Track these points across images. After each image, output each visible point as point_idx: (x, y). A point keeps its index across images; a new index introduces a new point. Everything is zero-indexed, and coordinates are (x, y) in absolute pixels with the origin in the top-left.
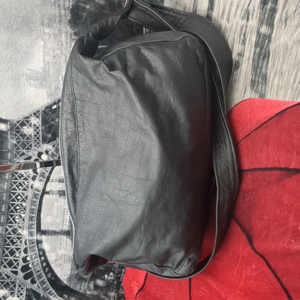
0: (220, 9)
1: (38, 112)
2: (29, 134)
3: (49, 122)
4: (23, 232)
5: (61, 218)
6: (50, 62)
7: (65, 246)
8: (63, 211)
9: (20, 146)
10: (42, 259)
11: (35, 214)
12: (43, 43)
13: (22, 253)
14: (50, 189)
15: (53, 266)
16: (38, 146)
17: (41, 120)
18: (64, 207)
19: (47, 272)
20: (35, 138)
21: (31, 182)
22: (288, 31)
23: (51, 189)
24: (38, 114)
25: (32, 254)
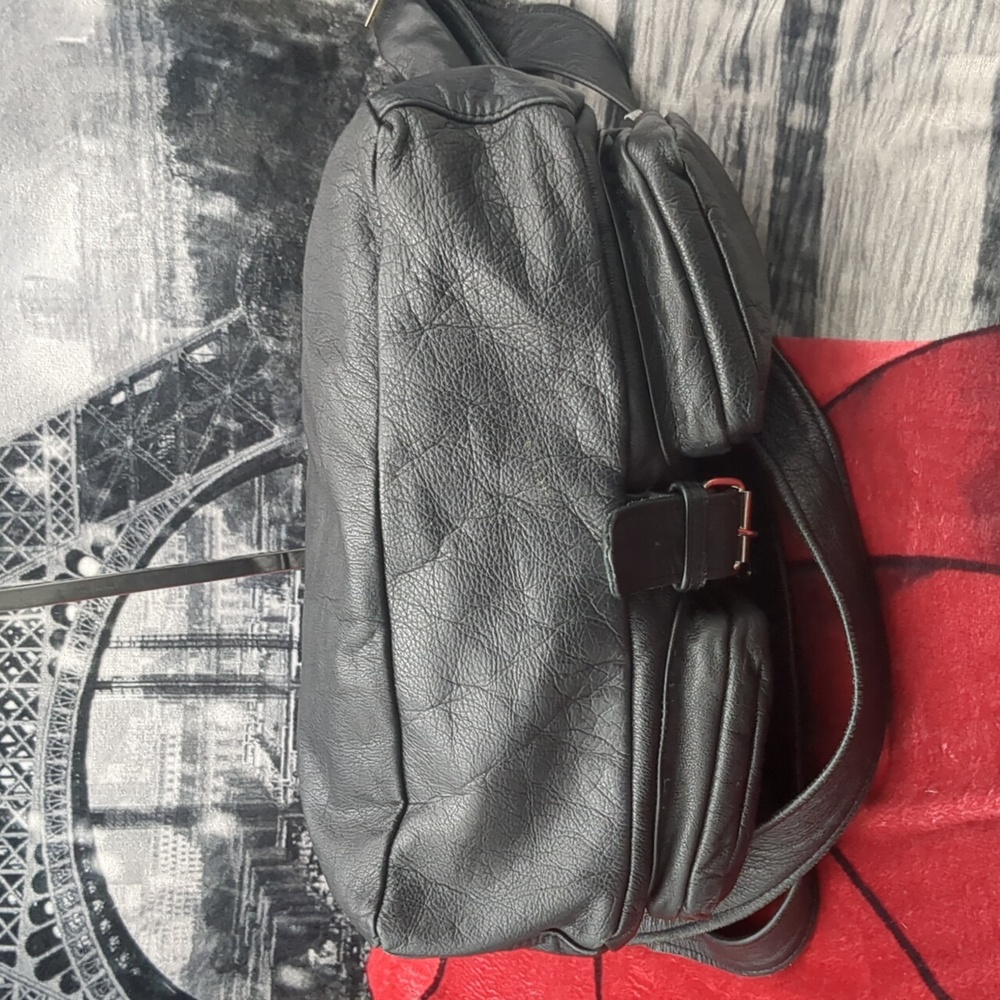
0: (653, 56)
1: (62, 417)
2: (36, 491)
3: (102, 449)
4: (27, 821)
5: (153, 768)
6: (101, 251)
7: (171, 860)
8: (159, 745)
9: (5, 533)
10: (96, 909)
11: (66, 756)
12: (77, 189)
13: (28, 889)
14: (111, 674)
15: (132, 929)
16: (66, 530)
17: (74, 442)
18: (163, 731)
19: (113, 950)
20: (58, 505)
21: (48, 652)
22: (876, 119)
23: (116, 674)
24: (63, 425)
25: (60, 891)
